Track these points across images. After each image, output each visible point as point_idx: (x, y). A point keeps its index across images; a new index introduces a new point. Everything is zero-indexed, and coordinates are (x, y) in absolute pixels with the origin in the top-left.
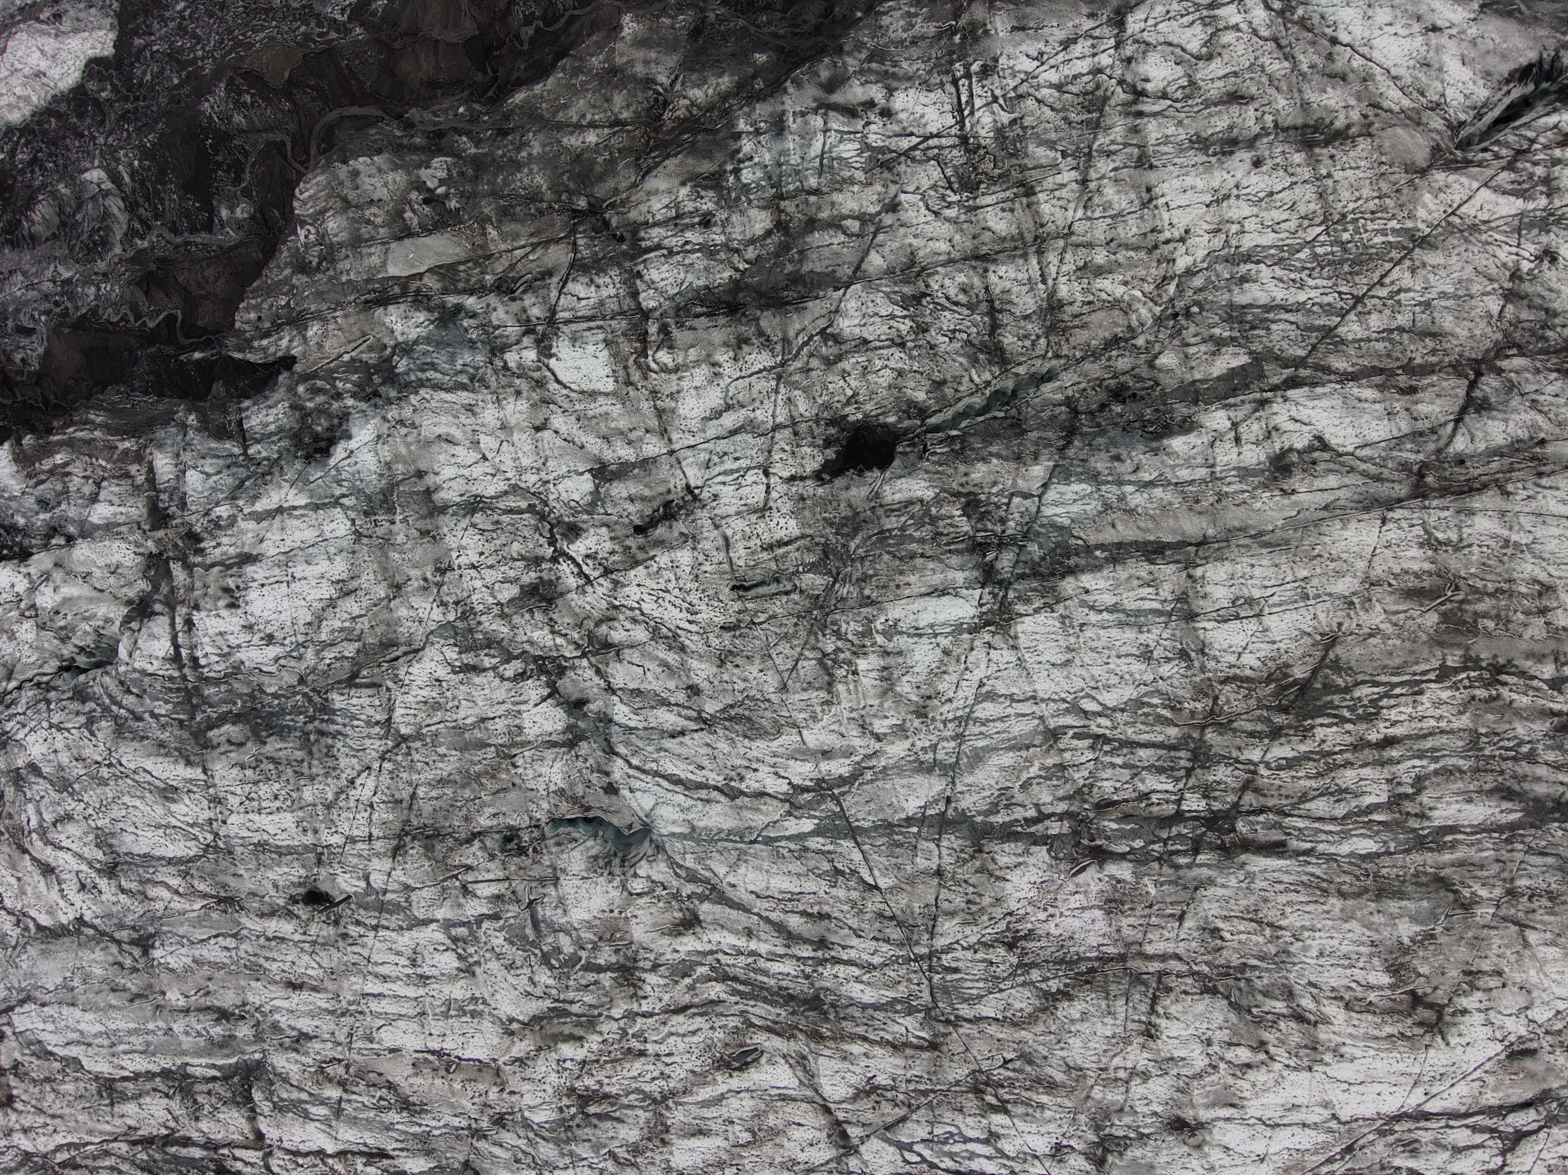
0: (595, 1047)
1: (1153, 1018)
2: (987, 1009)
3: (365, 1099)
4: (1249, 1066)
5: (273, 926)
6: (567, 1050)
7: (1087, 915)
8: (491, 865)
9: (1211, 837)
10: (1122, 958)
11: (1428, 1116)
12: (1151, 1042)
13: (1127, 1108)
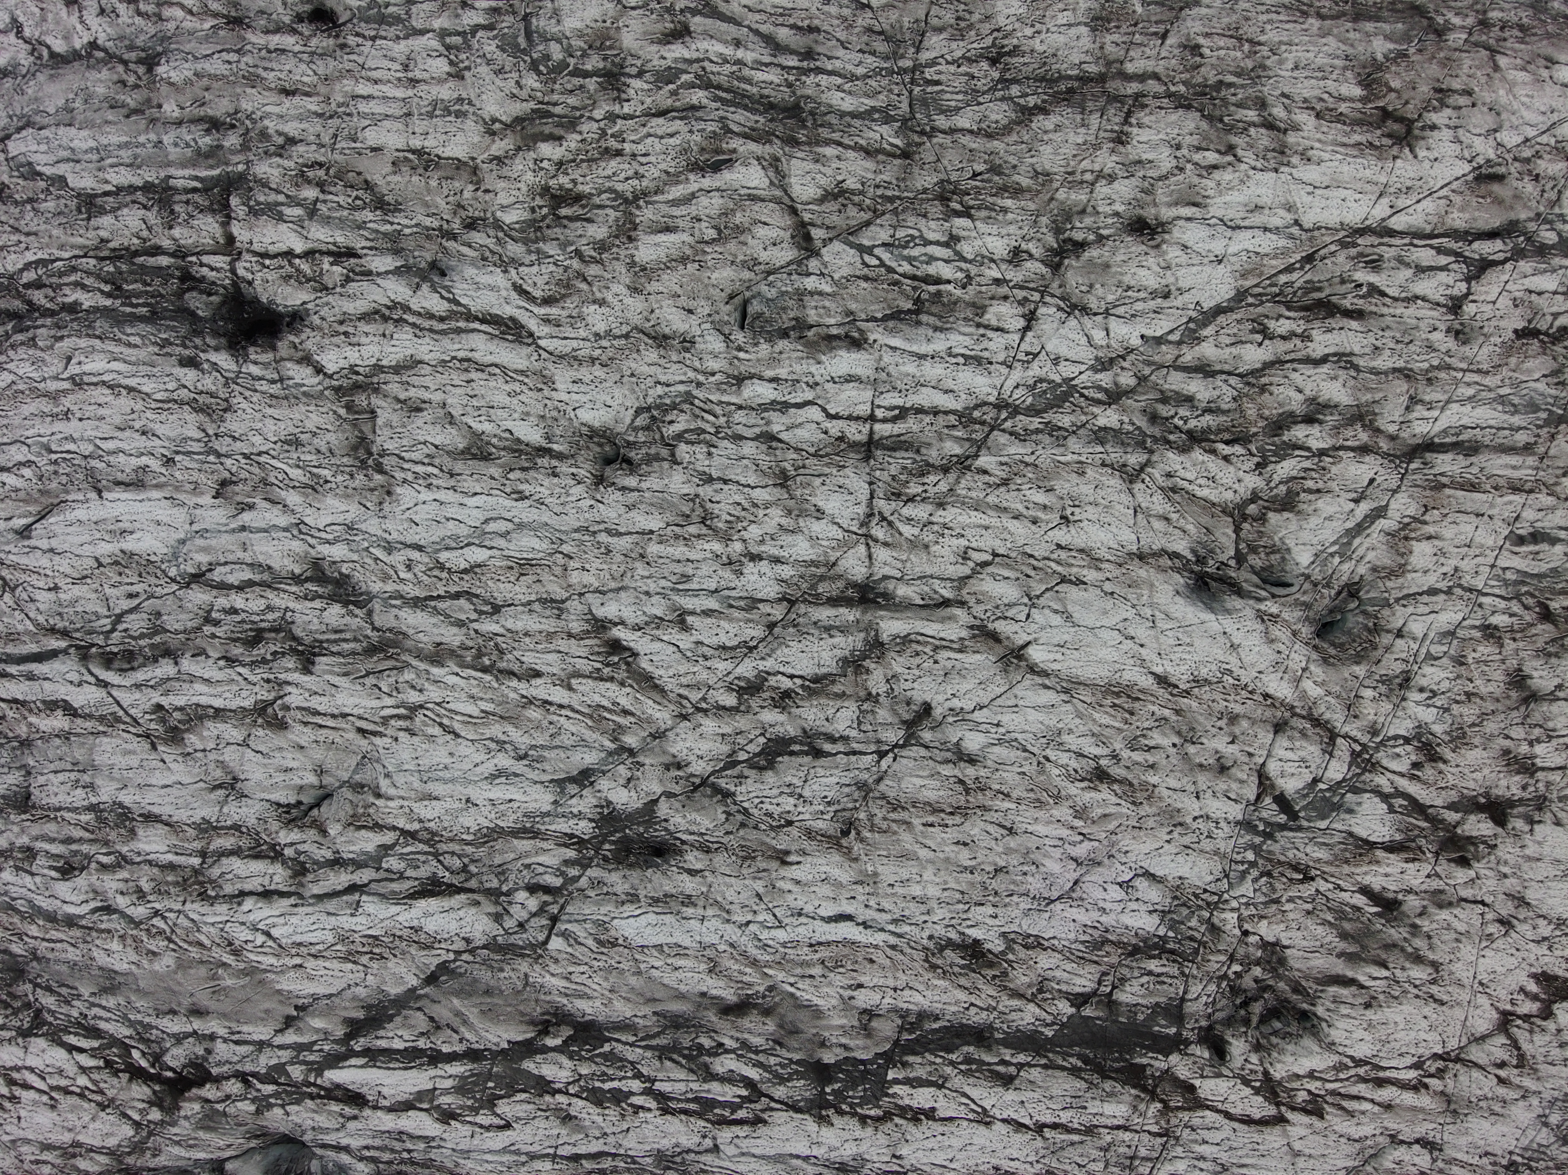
0: (573, 145)
1: (1126, 128)
2: (963, 121)
3: (341, 199)
4: (1215, 167)
5: (275, 40)
6: (546, 149)
7: (1073, 31)
10: (1102, 78)
11: (1392, 233)
12: (1121, 148)
13: (1089, 209)
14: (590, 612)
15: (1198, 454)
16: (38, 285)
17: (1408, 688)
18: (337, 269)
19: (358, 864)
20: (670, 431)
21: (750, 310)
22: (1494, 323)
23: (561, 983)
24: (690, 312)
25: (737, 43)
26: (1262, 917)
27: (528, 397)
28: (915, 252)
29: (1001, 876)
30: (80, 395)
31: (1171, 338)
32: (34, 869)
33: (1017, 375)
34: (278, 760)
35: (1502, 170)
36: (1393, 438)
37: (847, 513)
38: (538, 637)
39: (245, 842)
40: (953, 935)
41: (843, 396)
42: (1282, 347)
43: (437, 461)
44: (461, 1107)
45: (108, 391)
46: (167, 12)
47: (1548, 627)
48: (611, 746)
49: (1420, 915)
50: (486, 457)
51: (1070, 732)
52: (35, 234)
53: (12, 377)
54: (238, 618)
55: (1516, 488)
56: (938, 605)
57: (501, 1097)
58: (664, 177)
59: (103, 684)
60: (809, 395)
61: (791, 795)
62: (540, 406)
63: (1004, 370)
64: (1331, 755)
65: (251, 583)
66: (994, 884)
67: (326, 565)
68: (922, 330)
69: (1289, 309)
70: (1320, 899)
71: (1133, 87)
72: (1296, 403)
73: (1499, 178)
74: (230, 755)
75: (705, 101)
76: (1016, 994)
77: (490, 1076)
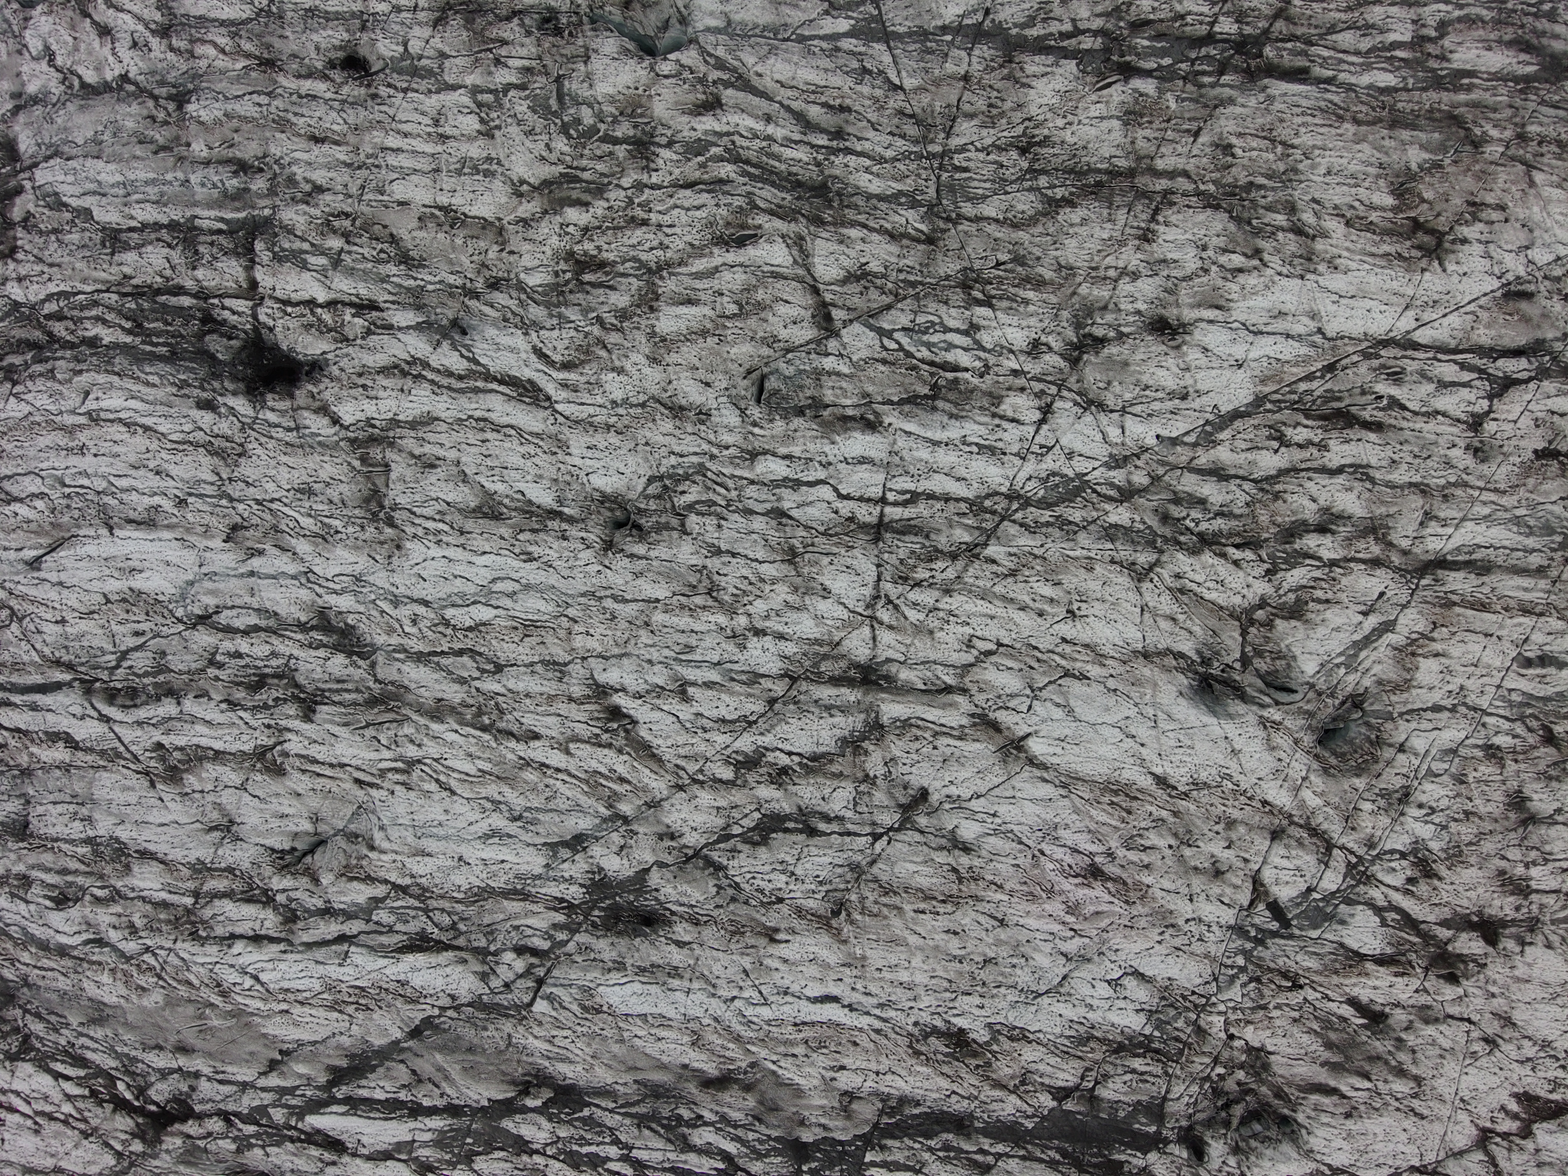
0: (600, 212)
1: (1153, 226)
2: (990, 210)
3: (365, 251)
4: (1240, 270)
5: (307, 85)
6: (572, 214)
7: (1105, 124)
8: (527, 41)
9: (1238, 60)
10: (1131, 173)
11: (1416, 346)
12: (1146, 246)
13: (1111, 306)
14: (592, 677)
15: (1208, 557)
16: (59, 316)
17: (1407, 803)
18: (358, 321)
19: (348, 915)
20: (681, 501)
21: (767, 385)
22: (1513, 442)
23: (544, 1046)
24: (708, 384)
25: (768, 119)
26: (1249, 1022)
27: (542, 460)
28: (935, 338)
29: (990, 967)
30: (96, 431)
31: (1186, 439)
32: (29, 897)
33: (1030, 467)
34: (274, 806)
35: (1532, 288)
36: (1405, 553)
37: (854, 594)
38: (539, 699)
39: (238, 886)
40: (939, 1023)
41: (856, 477)
42: (1298, 455)
43: (448, 518)
44: (439, 1161)
45: (124, 429)
46: (199, 50)
47: (1551, 750)
48: (607, 813)
49: (1406, 1029)
50: (497, 518)
51: (1067, 827)
52: (59, 265)
53: (29, 408)
54: (242, 662)
55: (1526, 610)
56: (940, 691)
57: (479, 1154)
58: (688, 249)
59: (105, 719)
60: (821, 474)
61: (783, 872)
62: (554, 470)
63: (1017, 461)
64: (1327, 865)
65: (256, 629)
66: (982, 975)
67: (332, 615)
68: (937, 416)
69: (1307, 417)
70: (1307, 1008)
71: (1162, 184)
72: (1309, 512)
73: (1528, 296)
74: (227, 798)
75: (733, 175)
76: (998, 1085)
77: (469, 1132)
